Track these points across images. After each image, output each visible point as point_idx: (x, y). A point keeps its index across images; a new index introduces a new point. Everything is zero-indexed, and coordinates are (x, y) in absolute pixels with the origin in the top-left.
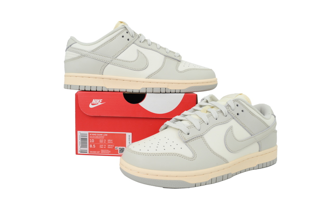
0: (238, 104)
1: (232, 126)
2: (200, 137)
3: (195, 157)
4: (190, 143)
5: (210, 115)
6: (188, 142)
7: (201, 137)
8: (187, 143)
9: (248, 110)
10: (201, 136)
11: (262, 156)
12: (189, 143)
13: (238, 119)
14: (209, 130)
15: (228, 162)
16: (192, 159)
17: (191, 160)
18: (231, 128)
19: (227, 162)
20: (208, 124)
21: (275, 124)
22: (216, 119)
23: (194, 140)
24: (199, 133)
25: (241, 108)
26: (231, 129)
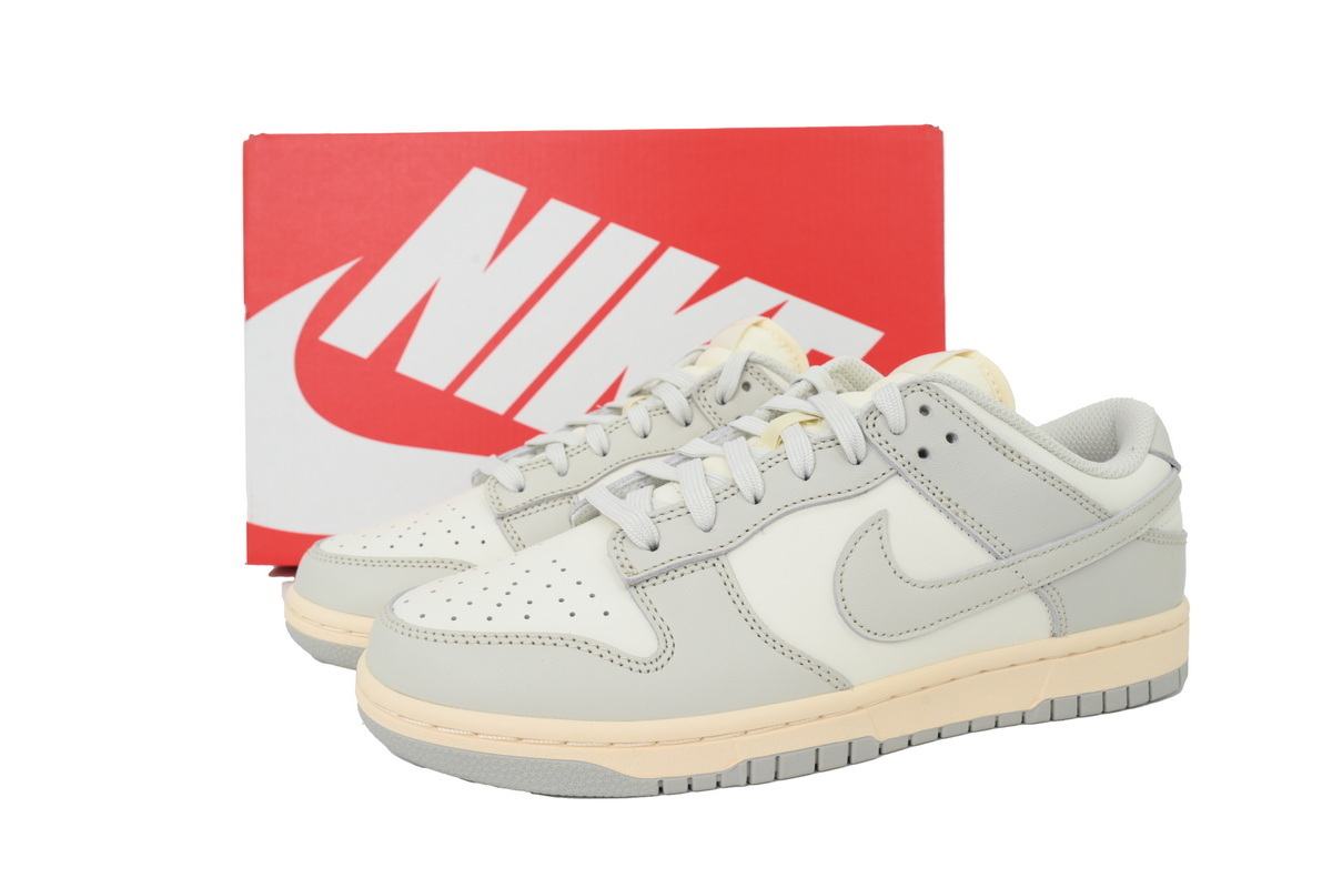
0: (931, 403)
1: (886, 510)
2: (710, 562)
3: (665, 657)
4: (653, 591)
5: (778, 459)
6: (645, 584)
7: (715, 561)
8: (639, 588)
9: (984, 431)
10: (715, 558)
11: (1074, 657)
12: (649, 588)
13: (922, 479)
14: (761, 529)
15: (846, 686)
16: (649, 667)
17: (644, 669)
18: (879, 521)
19: (841, 684)
20: (756, 502)
21: (1168, 491)
22: (806, 479)
23: (677, 575)
24: (705, 543)
25: (942, 421)
26: (876, 526)
